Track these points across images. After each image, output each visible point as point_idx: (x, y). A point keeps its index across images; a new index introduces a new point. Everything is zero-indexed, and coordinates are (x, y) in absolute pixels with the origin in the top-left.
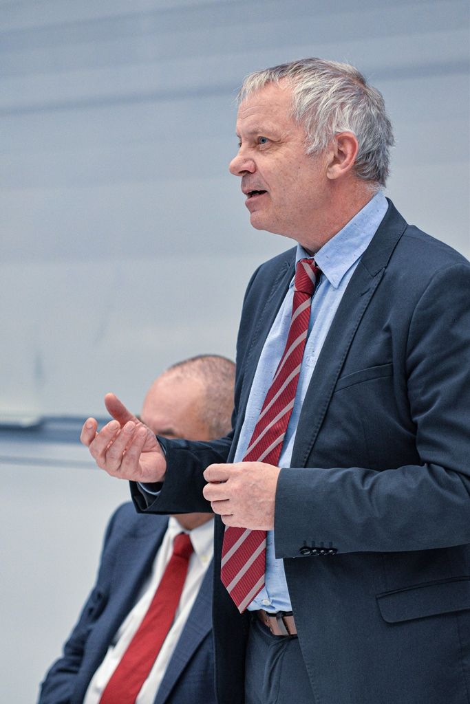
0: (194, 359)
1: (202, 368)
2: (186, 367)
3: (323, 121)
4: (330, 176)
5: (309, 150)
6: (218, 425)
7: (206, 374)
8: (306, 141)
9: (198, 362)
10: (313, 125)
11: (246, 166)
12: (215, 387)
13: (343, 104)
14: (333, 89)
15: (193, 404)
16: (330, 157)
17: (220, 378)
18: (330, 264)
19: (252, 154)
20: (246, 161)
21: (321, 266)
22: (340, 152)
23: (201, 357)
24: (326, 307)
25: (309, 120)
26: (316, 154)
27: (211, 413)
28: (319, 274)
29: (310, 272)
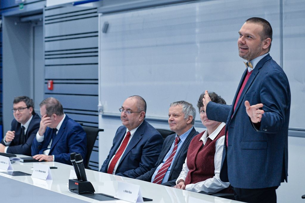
0: (134, 96)
1: (136, 97)
2: (133, 97)
3: (187, 113)
4: (187, 123)
5: (185, 118)
6: (139, 109)
7: (137, 98)
8: (184, 116)
9: (135, 96)
10: (186, 114)
11: (172, 119)
12: (139, 101)
13: (191, 110)
14: (189, 107)
15: (134, 104)
16: (188, 119)
17: (140, 99)
18: (182, 138)
19: (173, 117)
20: (172, 118)
21: (180, 138)
22: (189, 119)
23: (136, 96)
24: (180, 145)
25: (185, 112)
26: (185, 119)
27: (138, 106)
28: (180, 140)
29: (178, 139)
